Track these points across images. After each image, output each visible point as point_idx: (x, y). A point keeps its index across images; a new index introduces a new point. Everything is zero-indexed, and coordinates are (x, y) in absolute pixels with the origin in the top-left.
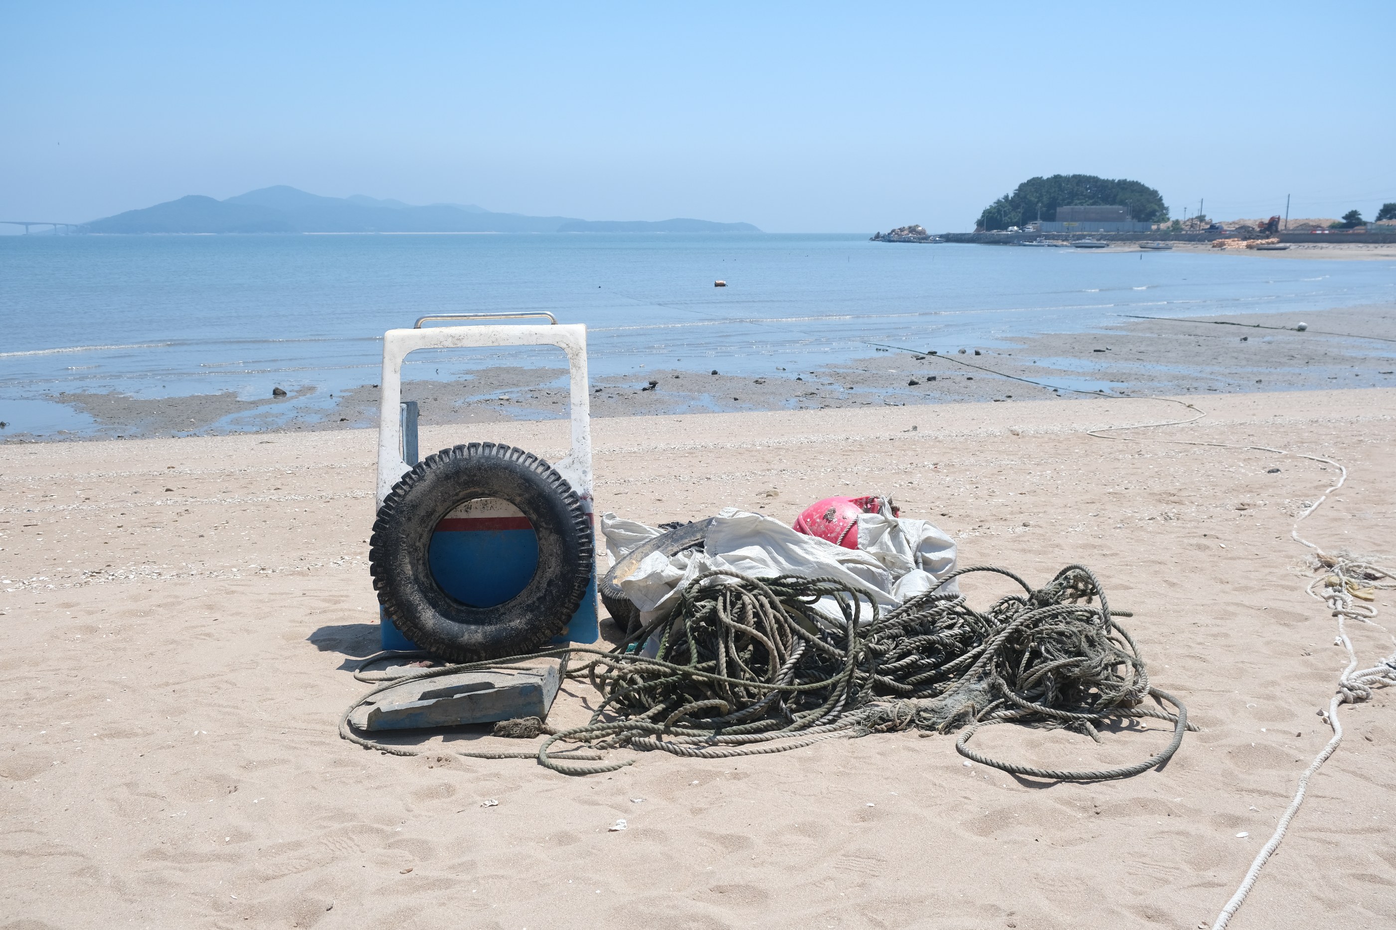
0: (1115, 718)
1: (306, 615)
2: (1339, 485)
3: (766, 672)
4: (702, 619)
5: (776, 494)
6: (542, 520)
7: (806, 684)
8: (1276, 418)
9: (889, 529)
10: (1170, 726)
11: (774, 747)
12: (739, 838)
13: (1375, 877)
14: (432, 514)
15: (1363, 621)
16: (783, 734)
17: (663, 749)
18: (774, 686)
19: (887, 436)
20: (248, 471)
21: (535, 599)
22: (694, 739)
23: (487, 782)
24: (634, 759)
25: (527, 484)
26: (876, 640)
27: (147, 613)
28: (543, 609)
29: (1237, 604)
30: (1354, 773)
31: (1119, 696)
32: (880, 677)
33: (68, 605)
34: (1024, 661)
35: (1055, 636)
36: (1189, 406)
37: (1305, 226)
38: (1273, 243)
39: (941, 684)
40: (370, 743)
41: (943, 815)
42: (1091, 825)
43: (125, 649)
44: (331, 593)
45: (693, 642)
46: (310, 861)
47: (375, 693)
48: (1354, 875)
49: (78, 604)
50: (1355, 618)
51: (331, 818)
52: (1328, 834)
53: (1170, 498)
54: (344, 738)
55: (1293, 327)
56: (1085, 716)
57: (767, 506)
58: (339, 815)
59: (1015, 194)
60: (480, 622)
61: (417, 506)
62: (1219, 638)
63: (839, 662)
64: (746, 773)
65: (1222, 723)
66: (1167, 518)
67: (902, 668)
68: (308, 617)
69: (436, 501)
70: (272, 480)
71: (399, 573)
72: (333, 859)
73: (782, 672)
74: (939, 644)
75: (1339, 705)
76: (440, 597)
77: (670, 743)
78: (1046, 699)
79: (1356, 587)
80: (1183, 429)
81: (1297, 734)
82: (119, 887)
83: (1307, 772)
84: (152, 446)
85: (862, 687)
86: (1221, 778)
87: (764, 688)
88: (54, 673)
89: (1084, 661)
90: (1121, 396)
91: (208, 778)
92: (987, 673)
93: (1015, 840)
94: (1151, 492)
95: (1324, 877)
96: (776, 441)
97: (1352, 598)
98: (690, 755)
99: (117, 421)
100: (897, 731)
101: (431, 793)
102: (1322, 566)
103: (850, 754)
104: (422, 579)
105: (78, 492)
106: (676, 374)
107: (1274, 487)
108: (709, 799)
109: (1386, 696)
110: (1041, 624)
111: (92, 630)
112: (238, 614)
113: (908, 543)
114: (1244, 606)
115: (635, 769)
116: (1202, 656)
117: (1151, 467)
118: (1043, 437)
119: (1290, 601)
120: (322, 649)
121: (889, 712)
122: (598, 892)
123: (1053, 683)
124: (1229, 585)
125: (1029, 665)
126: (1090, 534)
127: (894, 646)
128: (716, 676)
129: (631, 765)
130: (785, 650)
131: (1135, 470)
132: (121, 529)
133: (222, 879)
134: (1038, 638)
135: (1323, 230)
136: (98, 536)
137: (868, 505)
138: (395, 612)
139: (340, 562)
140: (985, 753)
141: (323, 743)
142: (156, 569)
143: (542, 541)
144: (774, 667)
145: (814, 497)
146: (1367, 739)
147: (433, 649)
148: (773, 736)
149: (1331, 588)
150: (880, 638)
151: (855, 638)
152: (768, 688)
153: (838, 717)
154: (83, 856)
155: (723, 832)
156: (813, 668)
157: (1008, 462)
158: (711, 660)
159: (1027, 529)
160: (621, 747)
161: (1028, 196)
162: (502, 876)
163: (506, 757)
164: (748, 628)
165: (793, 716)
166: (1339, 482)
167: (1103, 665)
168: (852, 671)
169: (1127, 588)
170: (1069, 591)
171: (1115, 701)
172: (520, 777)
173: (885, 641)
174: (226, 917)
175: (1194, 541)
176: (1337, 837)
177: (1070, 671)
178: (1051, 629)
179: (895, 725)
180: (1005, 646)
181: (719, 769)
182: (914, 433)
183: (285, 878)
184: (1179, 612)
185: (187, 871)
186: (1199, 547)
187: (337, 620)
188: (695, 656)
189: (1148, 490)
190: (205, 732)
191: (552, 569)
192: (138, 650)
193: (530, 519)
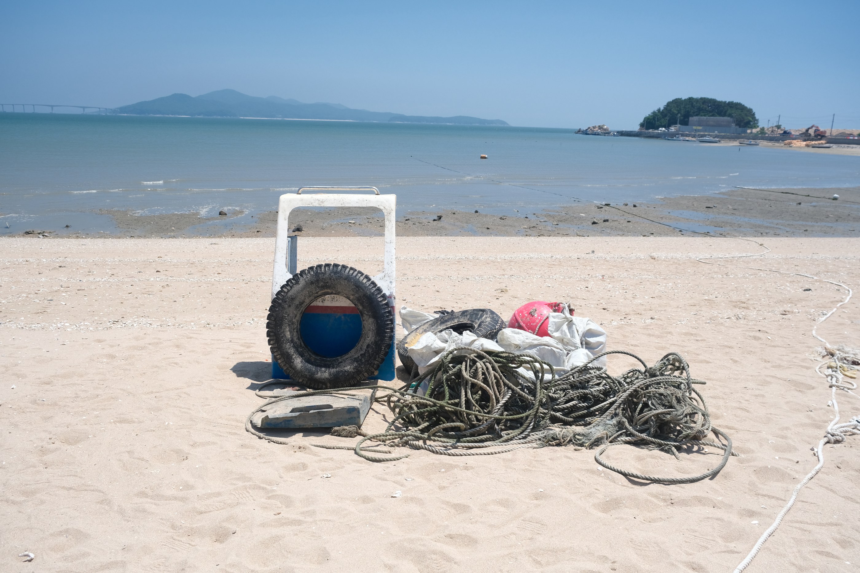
0: (690, 445)
1: (231, 354)
2: (846, 301)
3: (488, 407)
4: (453, 374)
5: (507, 291)
6: (365, 310)
7: (511, 415)
8: (813, 255)
9: (567, 323)
10: (722, 452)
11: (489, 452)
12: (464, 506)
13: (829, 553)
14: (303, 304)
15: (847, 391)
16: (495, 444)
17: (426, 449)
18: (492, 416)
19: (576, 256)
20: (203, 261)
21: (359, 355)
22: (444, 444)
23: (326, 463)
24: (409, 454)
25: (357, 289)
26: (553, 391)
27: (143, 348)
28: (364, 361)
29: (773, 377)
30: (827, 488)
31: (693, 433)
32: (554, 413)
33: (100, 341)
34: (638, 409)
35: (657, 395)
36: (761, 245)
37: (843, 134)
38: (822, 144)
39: (590, 418)
40: (262, 435)
41: (583, 499)
42: (667, 510)
43: (130, 370)
44: (245, 341)
45: (447, 387)
46: (225, 504)
47: (266, 405)
48: (817, 552)
49: (105, 340)
50: (843, 389)
51: (238, 479)
52: (806, 525)
53: (742, 305)
54: (248, 431)
55: (830, 197)
56: (672, 443)
57: (500, 298)
58: (243, 477)
59: (664, 108)
60: (327, 366)
61: (294, 299)
62: (759, 398)
63: (531, 403)
64: (472, 467)
65: (753, 451)
66: (738, 318)
67: (567, 408)
68: (232, 356)
69: (305, 296)
70: (216, 268)
71: (282, 337)
72: (238, 504)
73: (497, 408)
74: (590, 395)
75: (824, 445)
76: (305, 351)
77: (430, 446)
78: (650, 432)
79: (846, 369)
80: (755, 260)
81: (796, 461)
82: (121, 512)
83: (799, 486)
84: (150, 243)
85: (543, 418)
86: (748, 486)
87: (486, 416)
88: (91, 382)
89: (674, 411)
90: (720, 236)
91: (172, 451)
92: (617, 414)
93: (622, 517)
94: (731, 300)
95: (799, 551)
96: (510, 256)
97: (843, 376)
98: (441, 454)
99: (131, 227)
100: (561, 446)
101: (294, 468)
102: (827, 355)
103: (533, 458)
104: (296, 340)
105: (108, 270)
106: (454, 212)
107: (806, 300)
108: (449, 481)
109: (854, 441)
110: (650, 388)
111: (112, 357)
112: (193, 351)
113: (578, 332)
114: (776, 377)
115: (409, 460)
116: (747, 409)
117: (733, 283)
118: (669, 261)
119: (805, 376)
120: (239, 376)
121: (558, 435)
122: (382, 533)
123: (655, 423)
124: (769, 364)
125: (641, 411)
126: (690, 326)
127: (564, 395)
128: (459, 408)
129: (407, 457)
130: (500, 395)
131: (723, 286)
132: (130, 294)
133: (177, 511)
134: (648, 396)
135: (854, 136)
136: (117, 299)
137: (556, 307)
138: (280, 359)
139: (252, 322)
140: (611, 462)
141: (235, 434)
142: (149, 321)
143: (365, 322)
144: (493, 405)
145: (529, 293)
146: (838, 467)
147: (300, 380)
148: (490, 445)
149: (830, 369)
150: (556, 390)
151: (540, 390)
152: (488, 417)
153: (529, 435)
154: (103, 492)
155: (456, 501)
156: (515, 406)
157: (647, 277)
158: (457, 399)
159: (653, 321)
160: (402, 446)
161: (672, 110)
162: (330, 520)
163: (337, 448)
164: (479, 382)
165: (502, 434)
166: (846, 299)
167: (684, 415)
168: (538, 409)
169: (708, 362)
170: (670, 367)
171: (690, 436)
172: (344, 461)
173: (559, 391)
174: (178, 534)
175: (752, 334)
176: (810, 527)
177: (664, 417)
178: (655, 391)
179: (561, 442)
180: (628, 399)
181: (457, 463)
182: (592, 255)
183: (211, 513)
184: (737, 379)
185: (159, 505)
186: (755, 338)
187: (248, 358)
188: (447, 395)
189: (729, 299)
190: (171, 423)
191: (370, 338)
192: (137, 370)
193: (358, 309)
